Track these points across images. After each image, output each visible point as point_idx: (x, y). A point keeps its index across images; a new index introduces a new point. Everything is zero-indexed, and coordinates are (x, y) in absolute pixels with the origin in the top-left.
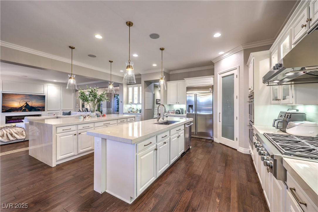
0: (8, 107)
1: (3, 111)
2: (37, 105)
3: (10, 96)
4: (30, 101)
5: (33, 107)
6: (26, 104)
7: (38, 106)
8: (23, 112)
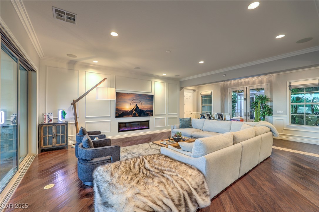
0: (120, 110)
1: (116, 115)
2: (146, 107)
3: (122, 95)
4: (139, 103)
5: (142, 110)
6: (136, 107)
7: (147, 109)
8: (133, 116)
